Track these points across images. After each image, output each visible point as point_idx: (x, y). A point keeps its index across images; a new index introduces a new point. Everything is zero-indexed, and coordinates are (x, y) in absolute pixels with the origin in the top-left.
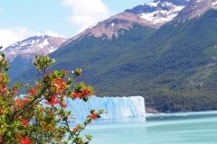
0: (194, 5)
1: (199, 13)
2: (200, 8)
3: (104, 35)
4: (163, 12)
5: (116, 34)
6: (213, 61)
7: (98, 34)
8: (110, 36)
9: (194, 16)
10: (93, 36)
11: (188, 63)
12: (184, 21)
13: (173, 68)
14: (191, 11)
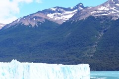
0: (81, 13)
1: (84, 17)
2: (84, 14)
3: (30, 25)
4: (59, 14)
5: (37, 24)
6: (96, 44)
7: (26, 24)
8: (33, 26)
9: (82, 19)
10: (23, 24)
11: (82, 44)
12: (76, 21)
13: (75, 46)
14: (80, 16)
